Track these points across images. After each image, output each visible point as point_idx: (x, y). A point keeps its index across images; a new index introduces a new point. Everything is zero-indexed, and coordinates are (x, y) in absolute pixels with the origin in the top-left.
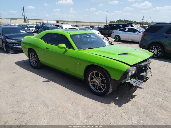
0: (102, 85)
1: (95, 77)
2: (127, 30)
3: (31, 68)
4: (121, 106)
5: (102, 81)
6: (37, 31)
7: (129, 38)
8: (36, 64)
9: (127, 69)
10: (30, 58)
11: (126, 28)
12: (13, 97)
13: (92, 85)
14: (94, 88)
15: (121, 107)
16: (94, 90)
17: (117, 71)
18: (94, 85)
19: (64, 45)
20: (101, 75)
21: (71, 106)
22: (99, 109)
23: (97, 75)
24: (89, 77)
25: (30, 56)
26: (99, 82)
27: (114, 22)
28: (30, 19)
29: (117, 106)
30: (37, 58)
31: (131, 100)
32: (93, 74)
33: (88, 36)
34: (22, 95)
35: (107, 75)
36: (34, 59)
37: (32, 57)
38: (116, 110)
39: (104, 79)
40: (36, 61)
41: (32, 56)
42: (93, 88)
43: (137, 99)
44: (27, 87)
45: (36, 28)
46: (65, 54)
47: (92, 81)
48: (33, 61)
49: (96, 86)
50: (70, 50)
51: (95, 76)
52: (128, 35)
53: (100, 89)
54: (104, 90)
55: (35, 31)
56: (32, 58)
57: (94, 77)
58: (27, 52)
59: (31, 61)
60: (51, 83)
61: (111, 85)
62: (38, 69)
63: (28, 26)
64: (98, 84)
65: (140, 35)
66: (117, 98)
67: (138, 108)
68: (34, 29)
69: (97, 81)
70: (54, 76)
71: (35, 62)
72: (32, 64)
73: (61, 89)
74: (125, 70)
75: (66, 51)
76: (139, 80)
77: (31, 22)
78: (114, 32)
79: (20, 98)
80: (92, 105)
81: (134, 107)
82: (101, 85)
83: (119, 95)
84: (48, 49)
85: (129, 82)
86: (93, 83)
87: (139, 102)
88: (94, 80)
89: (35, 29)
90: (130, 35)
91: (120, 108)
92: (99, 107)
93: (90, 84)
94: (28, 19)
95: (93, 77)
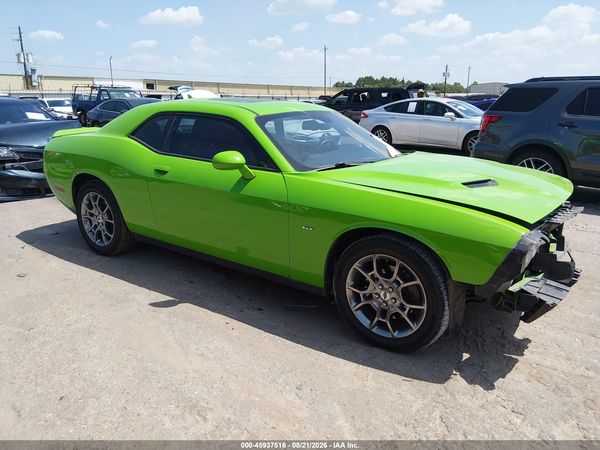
0: (408, 306)
1: (378, 276)
2: (412, 107)
3: (87, 252)
4: (492, 387)
5: (405, 290)
6: (79, 116)
7: (422, 136)
8: (108, 238)
9: (518, 238)
10: (83, 212)
11: (408, 102)
12: (39, 380)
13: (359, 312)
14: (372, 321)
15: (495, 391)
16: (369, 331)
17: (475, 248)
18: (369, 311)
19: (236, 157)
20: (401, 268)
21: (298, 401)
22: (416, 407)
23: (385, 268)
24: (349, 281)
25: (84, 208)
26: (394, 295)
27: (350, 84)
28: (46, 78)
29: (479, 388)
30: (115, 212)
31: (517, 361)
32: (368, 267)
33: (320, 122)
34: (75, 366)
35: (429, 267)
36: (100, 219)
37: (93, 211)
38: (482, 407)
39: (418, 282)
40: (108, 224)
41: (90, 206)
42: (365, 322)
43: (538, 353)
44: (89, 333)
45: (74, 107)
46: (242, 193)
47: (361, 293)
48: (96, 226)
49: (378, 313)
50: (261, 176)
51: (375, 272)
52: (418, 124)
53: (399, 323)
54: (415, 327)
55: (70, 118)
56: (92, 215)
57: (373, 277)
58: (70, 190)
59: (87, 226)
60: (186, 309)
61: (447, 308)
62: (119, 255)
63: (45, 100)
64: (389, 303)
65: (460, 123)
66: (466, 356)
67: (557, 387)
68: (66, 111)
69: (386, 294)
70: (192, 282)
71: (104, 227)
72: (92, 238)
73: (235, 334)
74: (512, 244)
75: (246, 179)
76: (549, 282)
77: (49, 87)
78: (366, 116)
79: (72, 382)
80: (380, 390)
81: (541, 387)
82: (402, 307)
83: (468, 343)
84: (164, 177)
85: (522, 291)
86: (366, 302)
87: (548, 363)
88: (371, 288)
89: (70, 110)
90: (423, 124)
91: (491, 395)
92: (409, 397)
93: (353, 306)
94: (41, 77)
95: (368, 276)
